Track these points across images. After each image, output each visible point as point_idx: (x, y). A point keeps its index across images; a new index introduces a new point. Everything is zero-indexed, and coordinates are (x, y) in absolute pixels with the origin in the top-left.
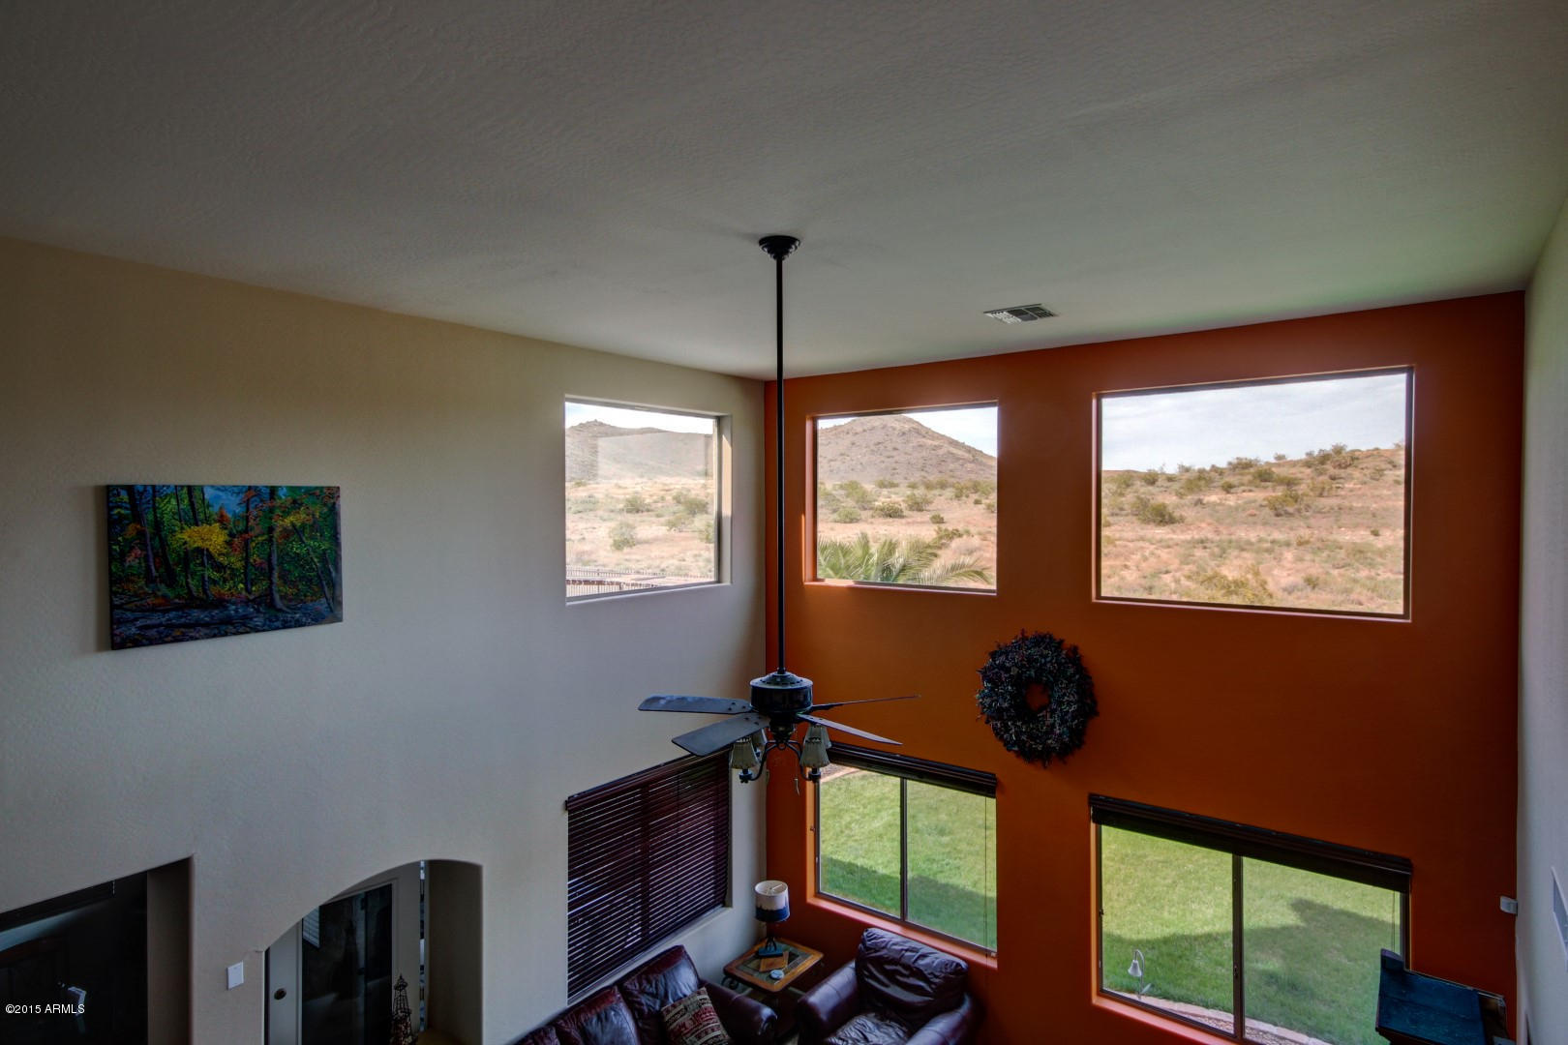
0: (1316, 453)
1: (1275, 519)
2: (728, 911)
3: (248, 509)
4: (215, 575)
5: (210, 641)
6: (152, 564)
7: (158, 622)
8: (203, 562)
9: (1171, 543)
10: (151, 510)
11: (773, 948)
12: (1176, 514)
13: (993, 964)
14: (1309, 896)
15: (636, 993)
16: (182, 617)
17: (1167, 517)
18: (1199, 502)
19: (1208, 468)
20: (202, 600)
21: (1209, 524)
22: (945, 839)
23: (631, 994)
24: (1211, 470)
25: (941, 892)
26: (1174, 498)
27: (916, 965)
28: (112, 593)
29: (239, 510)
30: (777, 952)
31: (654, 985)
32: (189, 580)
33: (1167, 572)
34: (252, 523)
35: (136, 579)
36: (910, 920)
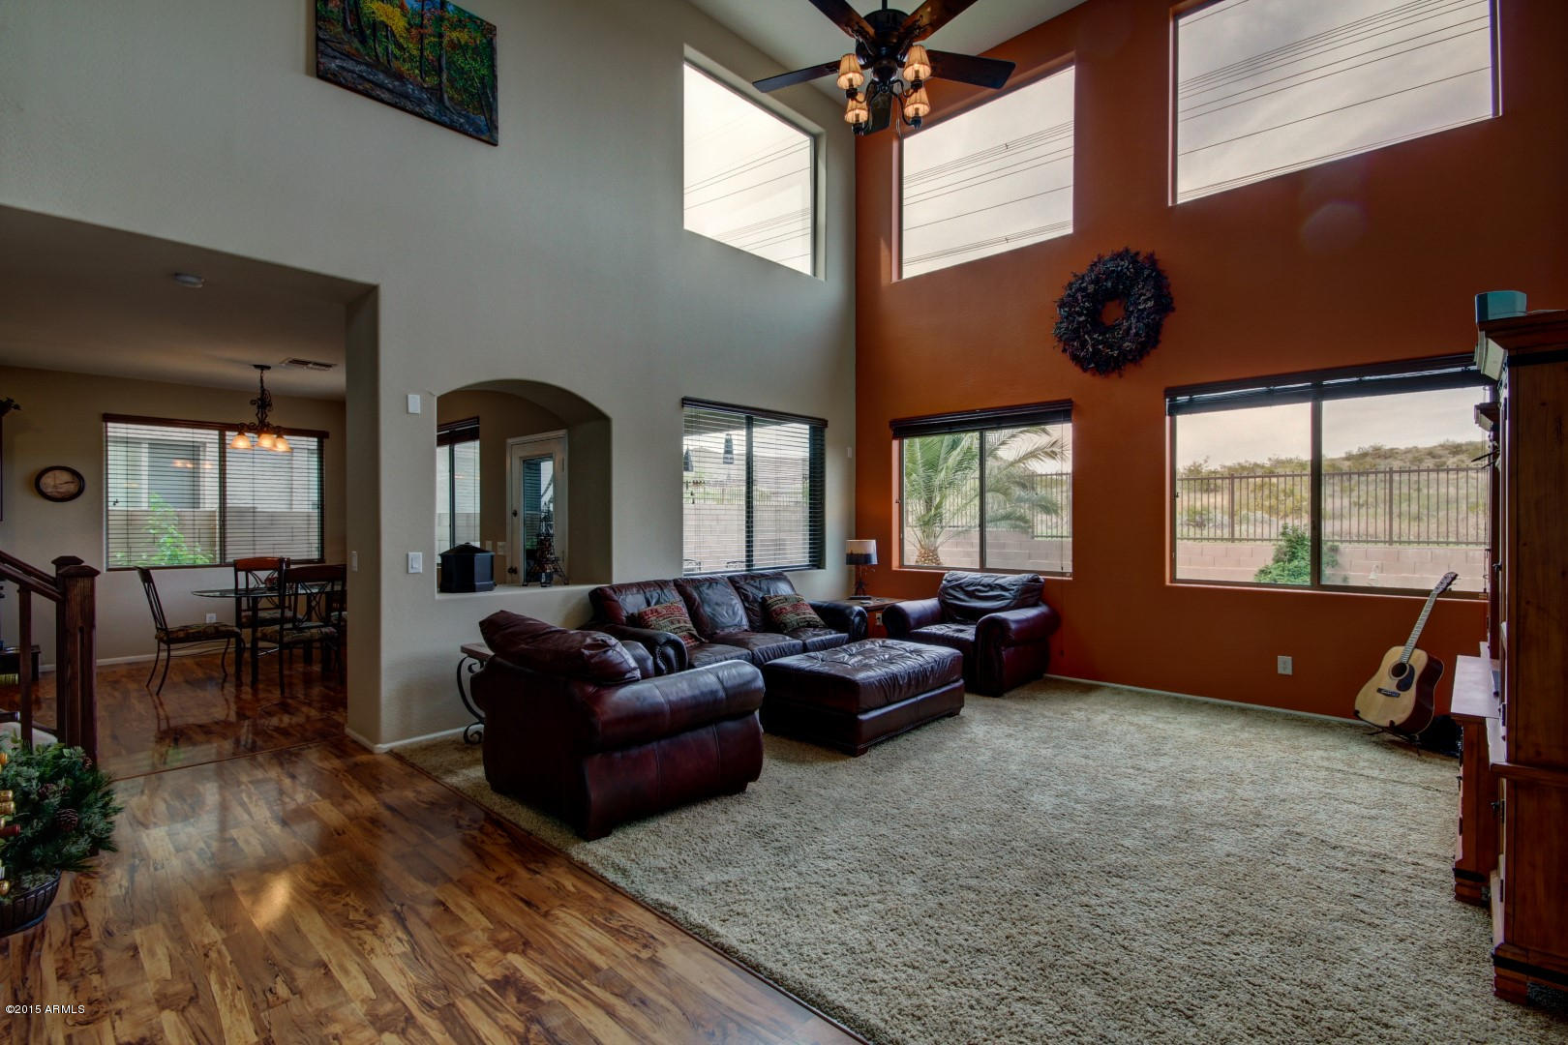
3: (423, 8)
4: (397, 52)
6: (348, 17)
7: (352, 68)
8: (387, 35)
13: (1068, 578)
16: (370, 73)
20: (386, 67)
28: (318, 28)
29: (416, 6)
31: (757, 583)
32: (377, 46)
34: (425, 21)
35: (336, 23)
36: (988, 566)
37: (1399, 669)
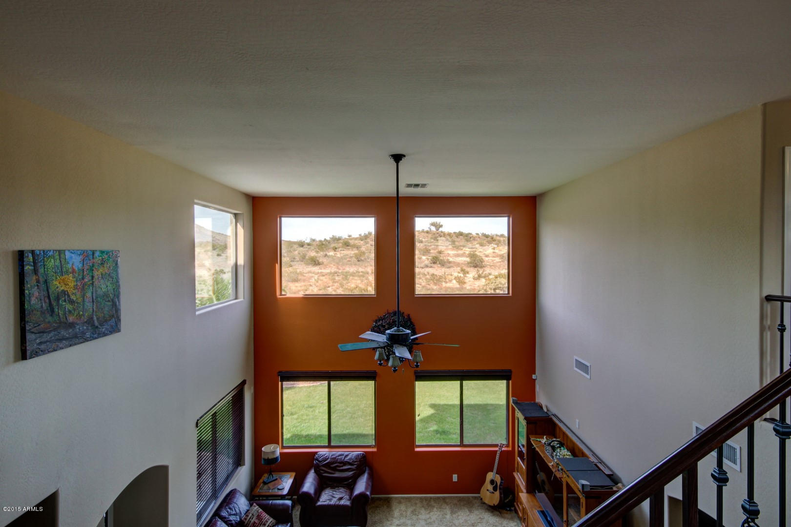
0: (363, 235)
1: (358, 263)
2: (244, 467)
3: (83, 265)
4: (70, 307)
5: (69, 348)
6: (43, 302)
8: (65, 299)
9: (324, 274)
10: (43, 266)
11: (271, 478)
12: (320, 261)
13: (375, 450)
14: (433, 402)
15: (227, 516)
17: (317, 262)
18: (326, 255)
19: (323, 240)
20: (65, 323)
21: (334, 265)
22: (295, 416)
23: (225, 518)
24: (324, 241)
25: (307, 438)
26: (314, 253)
27: (345, 460)
29: (80, 266)
30: (274, 479)
31: (234, 510)
32: (59, 311)
33: (329, 287)
34: (85, 273)
36: (332, 444)
37: (492, 482)
